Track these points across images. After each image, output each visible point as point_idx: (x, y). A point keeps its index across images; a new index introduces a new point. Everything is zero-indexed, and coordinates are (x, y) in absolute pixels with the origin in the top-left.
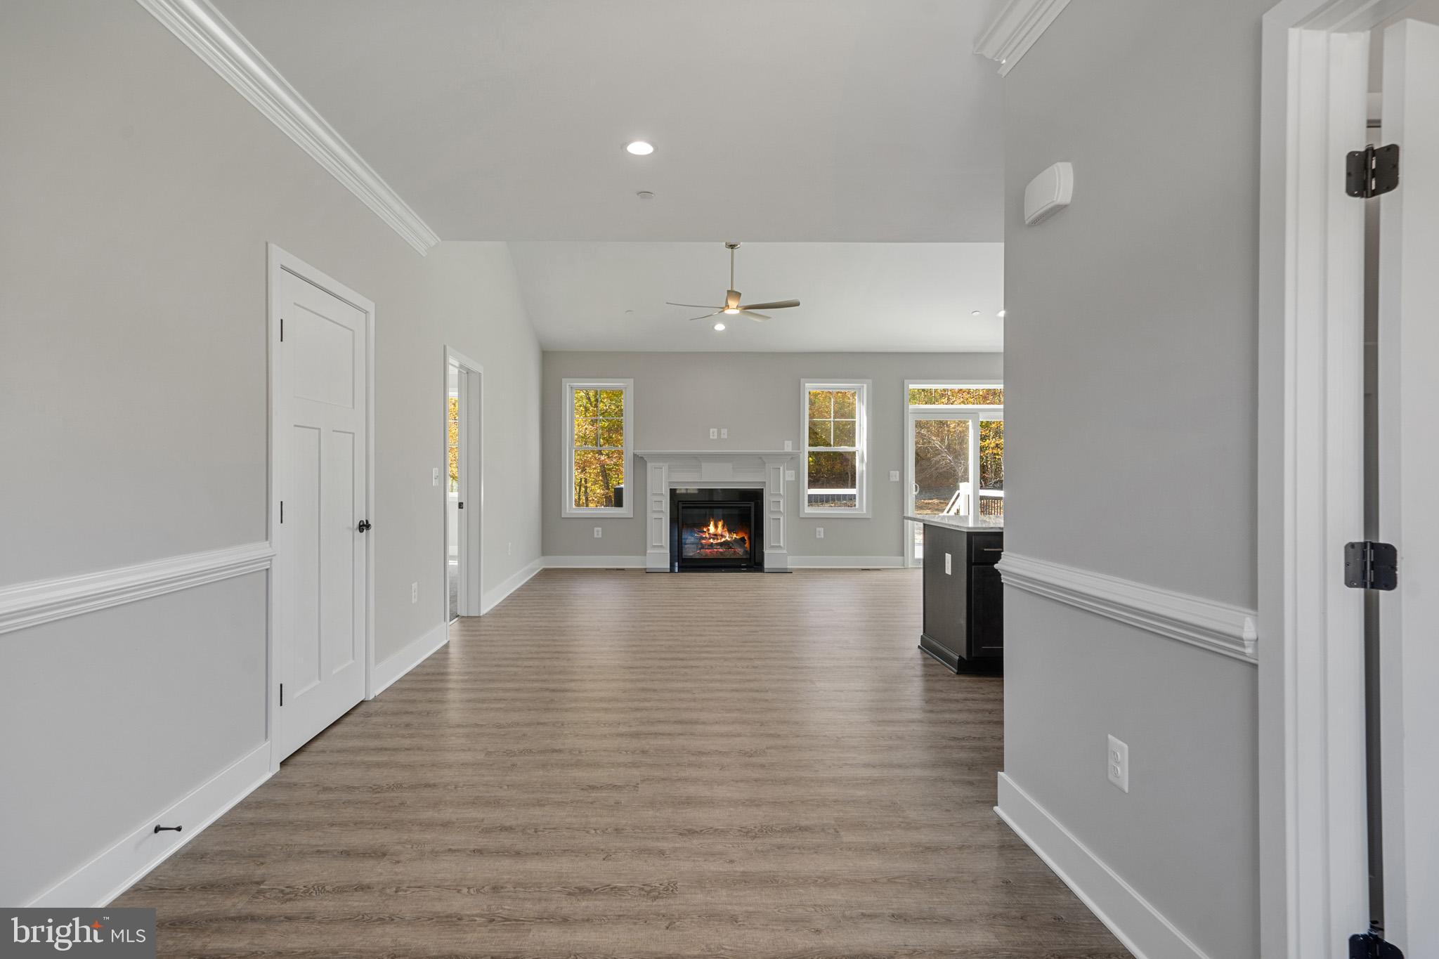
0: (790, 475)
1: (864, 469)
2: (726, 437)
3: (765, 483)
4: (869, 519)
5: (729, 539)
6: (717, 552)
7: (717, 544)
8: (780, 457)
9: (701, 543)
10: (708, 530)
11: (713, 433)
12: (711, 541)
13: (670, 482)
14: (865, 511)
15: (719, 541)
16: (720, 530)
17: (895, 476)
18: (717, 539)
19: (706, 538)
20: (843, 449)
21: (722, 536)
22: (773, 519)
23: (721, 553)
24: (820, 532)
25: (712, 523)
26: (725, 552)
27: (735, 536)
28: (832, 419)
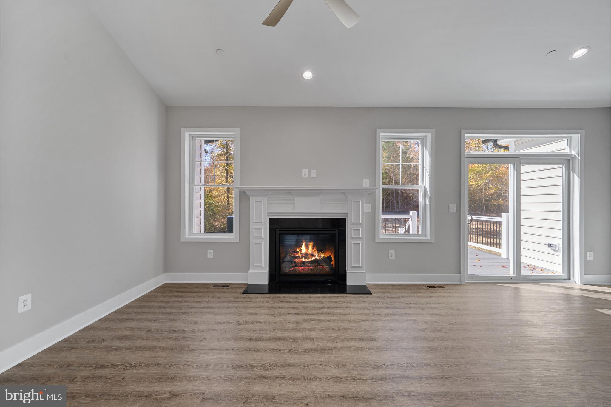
0: (368, 207)
1: (428, 203)
2: (315, 176)
3: (347, 213)
4: (433, 243)
5: (318, 258)
6: (308, 268)
7: (309, 262)
8: (359, 192)
9: (295, 262)
10: (301, 250)
11: (305, 173)
12: (303, 259)
13: (268, 213)
14: (428, 237)
15: (310, 260)
16: (310, 251)
17: (453, 208)
18: (308, 258)
19: (299, 257)
20: (409, 186)
21: (313, 255)
22: (354, 244)
23: (311, 269)
24: (392, 254)
25: (304, 244)
26: (315, 268)
27: (323, 255)
28: (401, 163)
